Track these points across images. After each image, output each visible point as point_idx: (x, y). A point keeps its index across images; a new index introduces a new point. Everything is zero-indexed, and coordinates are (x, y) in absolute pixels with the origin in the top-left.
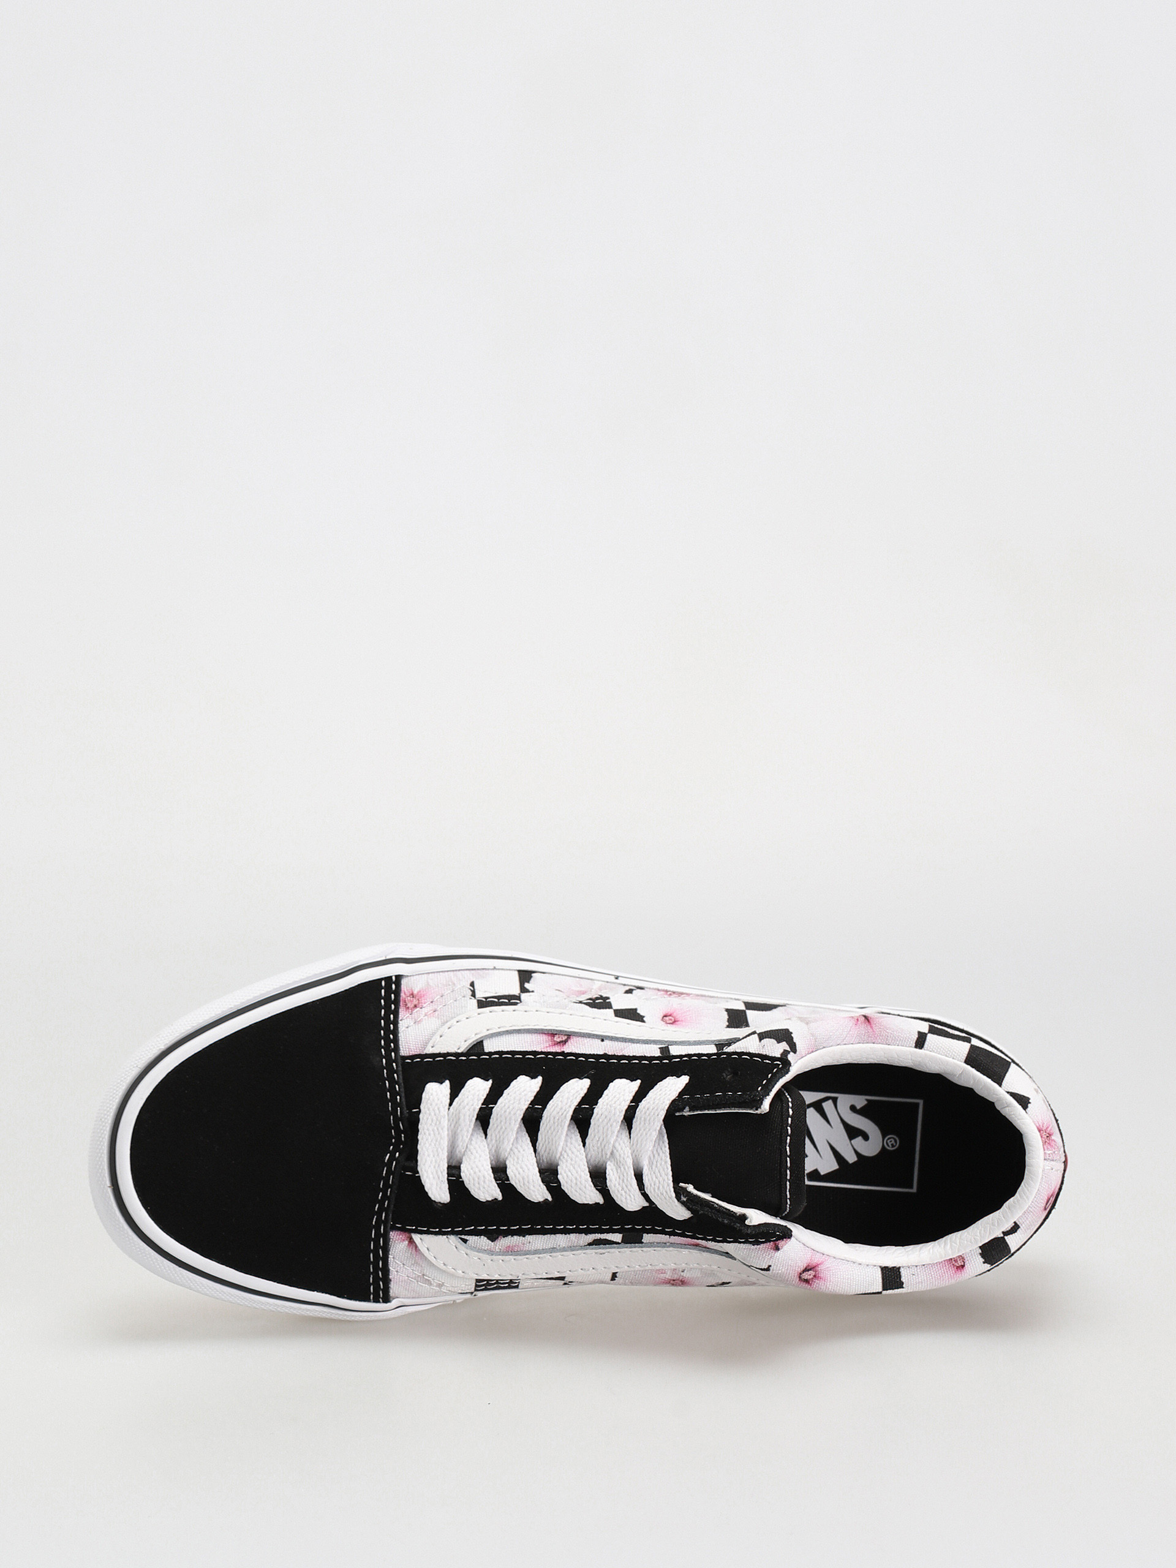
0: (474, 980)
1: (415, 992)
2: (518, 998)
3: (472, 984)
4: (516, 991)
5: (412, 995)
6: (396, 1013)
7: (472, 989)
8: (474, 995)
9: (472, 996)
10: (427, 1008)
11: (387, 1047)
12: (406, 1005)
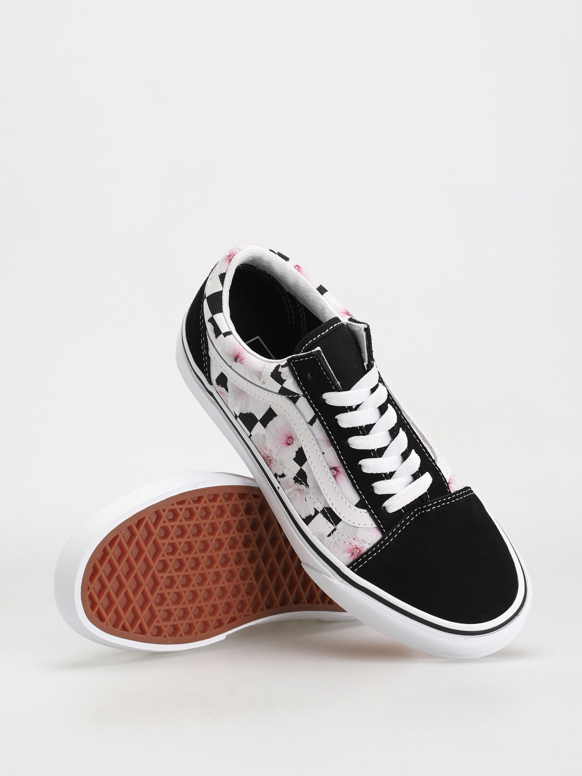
0: (326, 537)
1: (350, 554)
2: (323, 512)
3: (329, 535)
4: (320, 516)
5: (352, 554)
6: (366, 553)
7: (332, 534)
8: (335, 530)
9: (336, 530)
10: (355, 543)
11: (384, 544)
12: (359, 553)
